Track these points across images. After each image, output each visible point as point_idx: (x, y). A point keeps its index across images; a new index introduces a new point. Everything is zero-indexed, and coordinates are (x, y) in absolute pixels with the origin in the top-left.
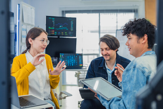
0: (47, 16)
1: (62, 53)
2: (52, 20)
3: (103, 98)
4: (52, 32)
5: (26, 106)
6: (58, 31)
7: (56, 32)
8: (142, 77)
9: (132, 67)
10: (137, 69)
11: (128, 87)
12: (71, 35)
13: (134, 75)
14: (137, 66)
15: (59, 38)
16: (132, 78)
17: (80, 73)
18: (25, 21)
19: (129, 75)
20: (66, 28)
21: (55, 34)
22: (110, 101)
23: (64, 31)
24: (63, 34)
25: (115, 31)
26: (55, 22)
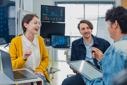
0: (41, 5)
1: (53, 35)
2: (45, 8)
3: (86, 78)
4: (46, 18)
5: (19, 79)
6: (50, 17)
7: (49, 18)
8: (121, 61)
9: (111, 51)
10: (116, 54)
11: (108, 70)
12: (61, 21)
13: (113, 59)
14: (116, 51)
15: (51, 22)
16: (111, 61)
17: (69, 52)
18: (25, 9)
19: (108, 59)
20: (57, 15)
21: (48, 20)
22: (92, 82)
23: (55, 17)
24: (54, 20)
25: (97, 19)
26: (48, 10)
